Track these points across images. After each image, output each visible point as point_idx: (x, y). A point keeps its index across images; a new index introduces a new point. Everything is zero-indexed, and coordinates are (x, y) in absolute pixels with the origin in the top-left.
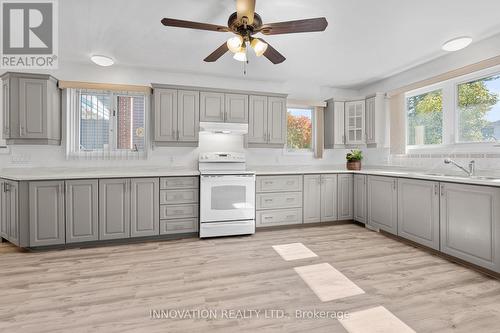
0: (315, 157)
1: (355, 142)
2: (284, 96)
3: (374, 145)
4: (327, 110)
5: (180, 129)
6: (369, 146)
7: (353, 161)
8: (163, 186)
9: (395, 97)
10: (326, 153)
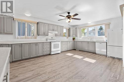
0: (67, 38)
1: (74, 36)
2: (63, 27)
3: (77, 36)
4: (69, 30)
5: (45, 32)
6: (76, 36)
7: (74, 39)
8: (44, 44)
9: (80, 28)
10: (69, 37)
